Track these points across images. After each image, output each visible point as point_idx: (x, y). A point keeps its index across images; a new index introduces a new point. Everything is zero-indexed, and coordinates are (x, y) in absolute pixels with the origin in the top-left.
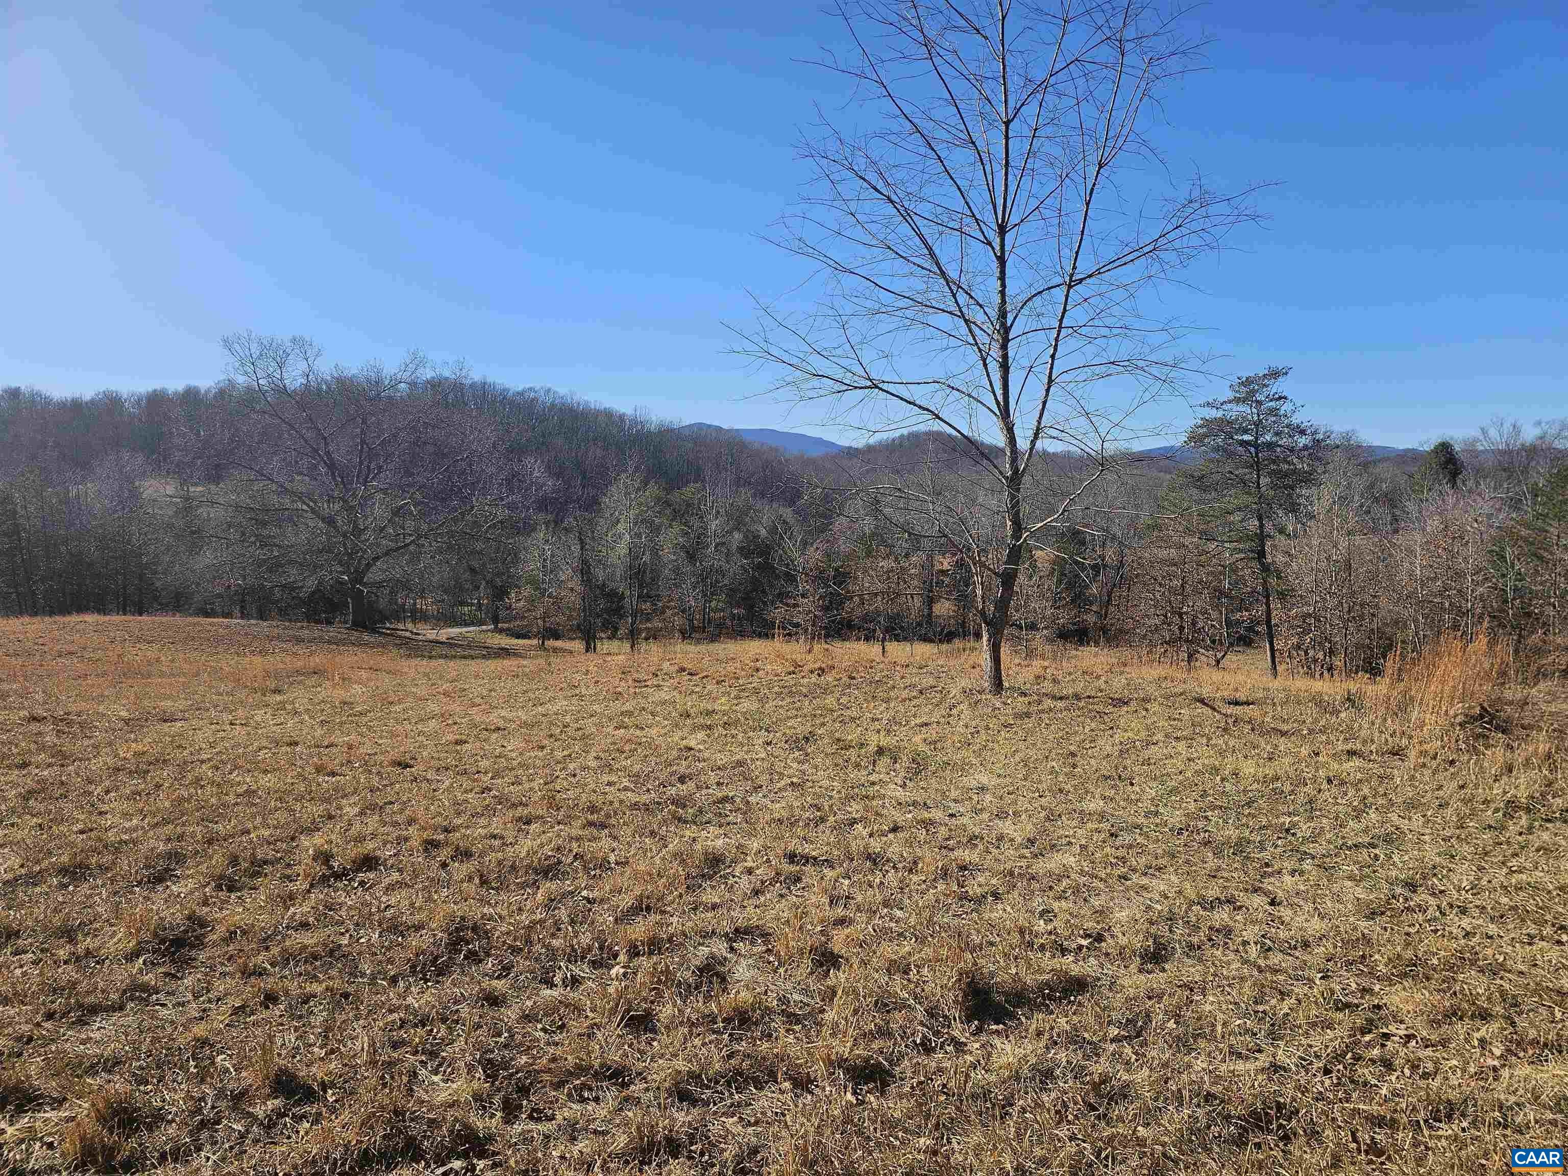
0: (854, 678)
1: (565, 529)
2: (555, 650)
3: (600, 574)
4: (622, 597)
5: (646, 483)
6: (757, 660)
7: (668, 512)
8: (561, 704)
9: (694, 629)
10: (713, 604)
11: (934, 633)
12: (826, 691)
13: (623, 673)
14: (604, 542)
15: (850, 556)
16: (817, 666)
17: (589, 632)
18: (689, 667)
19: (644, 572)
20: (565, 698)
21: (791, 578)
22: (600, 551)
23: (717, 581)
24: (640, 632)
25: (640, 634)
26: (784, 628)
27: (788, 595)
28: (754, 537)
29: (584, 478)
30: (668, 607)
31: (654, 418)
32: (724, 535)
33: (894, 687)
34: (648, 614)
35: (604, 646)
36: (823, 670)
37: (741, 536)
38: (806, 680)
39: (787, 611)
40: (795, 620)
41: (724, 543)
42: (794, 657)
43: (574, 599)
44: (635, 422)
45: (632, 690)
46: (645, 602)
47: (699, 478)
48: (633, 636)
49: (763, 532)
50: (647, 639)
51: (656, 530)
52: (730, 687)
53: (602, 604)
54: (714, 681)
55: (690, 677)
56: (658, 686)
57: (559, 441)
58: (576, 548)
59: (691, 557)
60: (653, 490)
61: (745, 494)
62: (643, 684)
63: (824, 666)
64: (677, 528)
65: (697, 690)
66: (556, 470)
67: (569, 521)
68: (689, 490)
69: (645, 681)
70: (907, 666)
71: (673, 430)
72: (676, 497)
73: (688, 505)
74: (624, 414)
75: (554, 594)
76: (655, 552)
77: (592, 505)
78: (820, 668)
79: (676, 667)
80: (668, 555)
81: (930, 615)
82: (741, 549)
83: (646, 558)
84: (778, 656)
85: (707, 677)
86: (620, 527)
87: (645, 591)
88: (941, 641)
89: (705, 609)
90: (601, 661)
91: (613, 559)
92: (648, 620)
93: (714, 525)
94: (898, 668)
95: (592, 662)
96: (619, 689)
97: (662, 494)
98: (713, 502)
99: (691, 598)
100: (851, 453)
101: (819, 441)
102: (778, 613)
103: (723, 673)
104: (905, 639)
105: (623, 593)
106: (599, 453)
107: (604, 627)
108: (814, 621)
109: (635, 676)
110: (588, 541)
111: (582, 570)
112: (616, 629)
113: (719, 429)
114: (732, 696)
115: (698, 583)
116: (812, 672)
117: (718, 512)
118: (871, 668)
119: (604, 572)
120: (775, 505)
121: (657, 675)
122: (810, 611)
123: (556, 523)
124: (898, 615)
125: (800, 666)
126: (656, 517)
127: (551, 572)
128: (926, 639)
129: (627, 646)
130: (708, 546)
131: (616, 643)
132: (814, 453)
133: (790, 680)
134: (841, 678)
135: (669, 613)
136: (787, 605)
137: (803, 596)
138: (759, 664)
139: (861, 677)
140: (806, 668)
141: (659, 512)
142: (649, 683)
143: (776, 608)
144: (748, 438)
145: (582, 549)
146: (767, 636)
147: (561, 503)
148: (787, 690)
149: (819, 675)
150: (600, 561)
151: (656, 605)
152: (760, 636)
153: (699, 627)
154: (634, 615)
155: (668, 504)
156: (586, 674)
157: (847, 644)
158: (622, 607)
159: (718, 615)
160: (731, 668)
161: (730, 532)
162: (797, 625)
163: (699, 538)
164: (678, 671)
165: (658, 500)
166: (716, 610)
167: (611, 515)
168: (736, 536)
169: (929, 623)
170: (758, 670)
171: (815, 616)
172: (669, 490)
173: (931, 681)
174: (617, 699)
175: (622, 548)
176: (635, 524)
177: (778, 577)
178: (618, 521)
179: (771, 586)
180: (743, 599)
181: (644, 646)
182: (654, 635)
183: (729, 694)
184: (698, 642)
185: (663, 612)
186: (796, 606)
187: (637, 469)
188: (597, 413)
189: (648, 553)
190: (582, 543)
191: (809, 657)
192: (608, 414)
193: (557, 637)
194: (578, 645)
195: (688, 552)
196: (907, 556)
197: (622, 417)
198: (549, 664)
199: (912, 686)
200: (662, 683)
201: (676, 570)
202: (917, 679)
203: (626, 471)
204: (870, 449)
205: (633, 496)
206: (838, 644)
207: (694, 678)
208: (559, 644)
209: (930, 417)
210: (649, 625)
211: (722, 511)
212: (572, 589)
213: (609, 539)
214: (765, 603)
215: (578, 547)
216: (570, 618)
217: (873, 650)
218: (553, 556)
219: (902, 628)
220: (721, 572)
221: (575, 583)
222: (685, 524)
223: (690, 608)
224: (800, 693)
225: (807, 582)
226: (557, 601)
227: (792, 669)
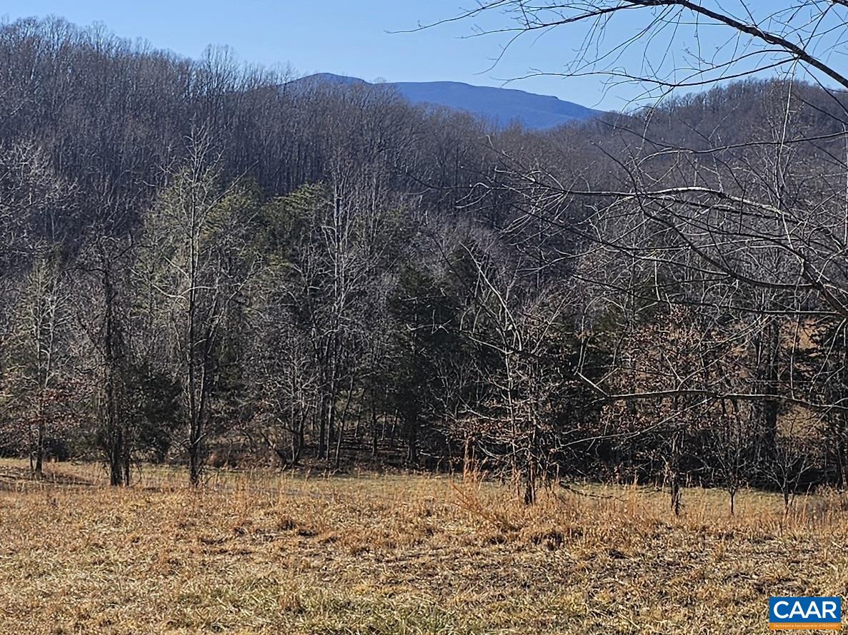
0: (620, 556)
1: (82, 267)
2: (63, 479)
3: (139, 347)
4: (178, 389)
5: (223, 184)
6: (429, 514)
7: (261, 236)
8: (74, 577)
9: (302, 448)
10: (341, 405)
11: (779, 473)
12: (567, 577)
13: (182, 526)
14: (147, 291)
15: (608, 321)
16: (546, 529)
17: (117, 451)
18: (301, 519)
19: (217, 344)
20: (82, 565)
21: (491, 360)
22: (139, 306)
23: (349, 363)
24: (206, 451)
25: (206, 455)
26: (481, 456)
27: (485, 391)
28: (421, 283)
29: (115, 175)
30: (257, 409)
31: (241, 68)
32: (363, 279)
33: (703, 577)
34: (221, 419)
35: (144, 475)
36: (559, 538)
37: (396, 280)
38: (524, 556)
39: (482, 421)
40: (500, 439)
41: (364, 293)
42: (501, 510)
43: (93, 391)
44: (206, 74)
45: (198, 558)
46: (216, 397)
47: (319, 172)
48: (195, 458)
49: (439, 272)
50: (218, 465)
51: (238, 269)
52: (378, 561)
53: (142, 399)
54: (348, 549)
55: (301, 538)
56: (244, 553)
57: (74, 112)
58: (99, 300)
59: (302, 318)
60: (235, 197)
61: (404, 204)
62: (218, 548)
63: (559, 529)
64: (275, 267)
65: (316, 563)
66: (67, 165)
67: (88, 253)
68: (301, 198)
69: (220, 542)
70: (729, 536)
71: (273, 88)
72: (273, 209)
73: (299, 224)
74: (188, 62)
75: (61, 380)
76: (237, 313)
77: (129, 223)
78: (553, 534)
79: (277, 520)
80: (258, 312)
81: (770, 436)
82: (394, 304)
83: (220, 320)
84: (470, 508)
85: (333, 540)
86: (176, 264)
87: (217, 378)
88: (790, 488)
89: (324, 413)
90: (141, 503)
91: (161, 319)
92: (221, 431)
93: (344, 259)
94: (710, 540)
95: (122, 502)
96: (175, 555)
97: (250, 203)
98: (344, 219)
99: (299, 394)
100: (611, 123)
101: (554, 103)
102: (467, 424)
103: (363, 535)
104: (720, 483)
105: (178, 381)
106: (142, 132)
107: (145, 442)
108: (536, 442)
109: (204, 532)
110: (119, 287)
111: (108, 339)
112: (165, 446)
113: (358, 85)
114: (382, 578)
115: (312, 365)
116: (536, 540)
117: (353, 236)
118: (657, 537)
119: (145, 342)
120: (462, 224)
121: (242, 533)
122: (528, 424)
123: (65, 257)
124: (706, 433)
125: (512, 528)
126: (241, 245)
127: (55, 341)
128: (761, 484)
129: (184, 475)
130: (330, 300)
131: (165, 469)
132: (545, 125)
133: (494, 554)
134: (594, 556)
135: (259, 418)
136: (482, 409)
137: (515, 395)
138: (431, 521)
139: (636, 555)
140: (525, 533)
141: (246, 237)
142: (227, 546)
143: (459, 416)
144: (414, 100)
145: (108, 302)
146: (444, 469)
147: (74, 220)
148: (486, 574)
149: (551, 547)
150: (139, 323)
151: (235, 404)
152: (430, 466)
153: (313, 447)
154: (197, 421)
155: (262, 222)
156: (117, 525)
157: (604, 489)
158: (176, 406)
159: (348, 425)
160: (378, 526)
161: (374, 273)
162: (504, 449)
163: (316, 283)
164: (280, 528)
165: (243, 214)
166: (348, 416)
167: (161, 241)
168: (386, 281)
169: (769, 452)
170: (430, 531)
171: (539, 433)
172: (264, 196)
173: (780, 569)
174: (171, 573)
175: (178, 302)
176: (203, 258)
177: (464, 357)
178: (172, 252)
179: (452, 375)
180: (397, 396)
181: (212, 477)
182: (230, 458)
183: (377, 576)
184: (316, 472)
185: (248, 418)
186: (502, 412)
187: (209, 158)
188: (141, 61)
189: (224, 310)
190: (109, 288)
191: (530, 511)
192: (160, 62)
193: (63, 458)
194: (98, 472)
195: (294, 309)
196: (725, 321)
197: (184, 67)
198: (54, 504)
199: (741, 576)
200: (252, 548)
201: (274, 341)
202: (751, 564)
203: (189, 164)
204: (654, 117)
205: (200, 208)
206: (586, 489)
207: (310, 540)
208: (66, 467)
209: (789, 56)
210: (223, 440)
211: (362, 235)
212: (90, 372)
213: (156, 284)
214: (438, 406)
215: (103, 298)
216: (86, 423)
217: (657, 502)
218: (58, 314)
219: (713, 462)
220: (356, 346)
221: (96, 361)
222: (293, 259)
223: (297, 411)
224: (514, 579)
225: (523, 368)
226: (64, 393)
227: (496, 533)
